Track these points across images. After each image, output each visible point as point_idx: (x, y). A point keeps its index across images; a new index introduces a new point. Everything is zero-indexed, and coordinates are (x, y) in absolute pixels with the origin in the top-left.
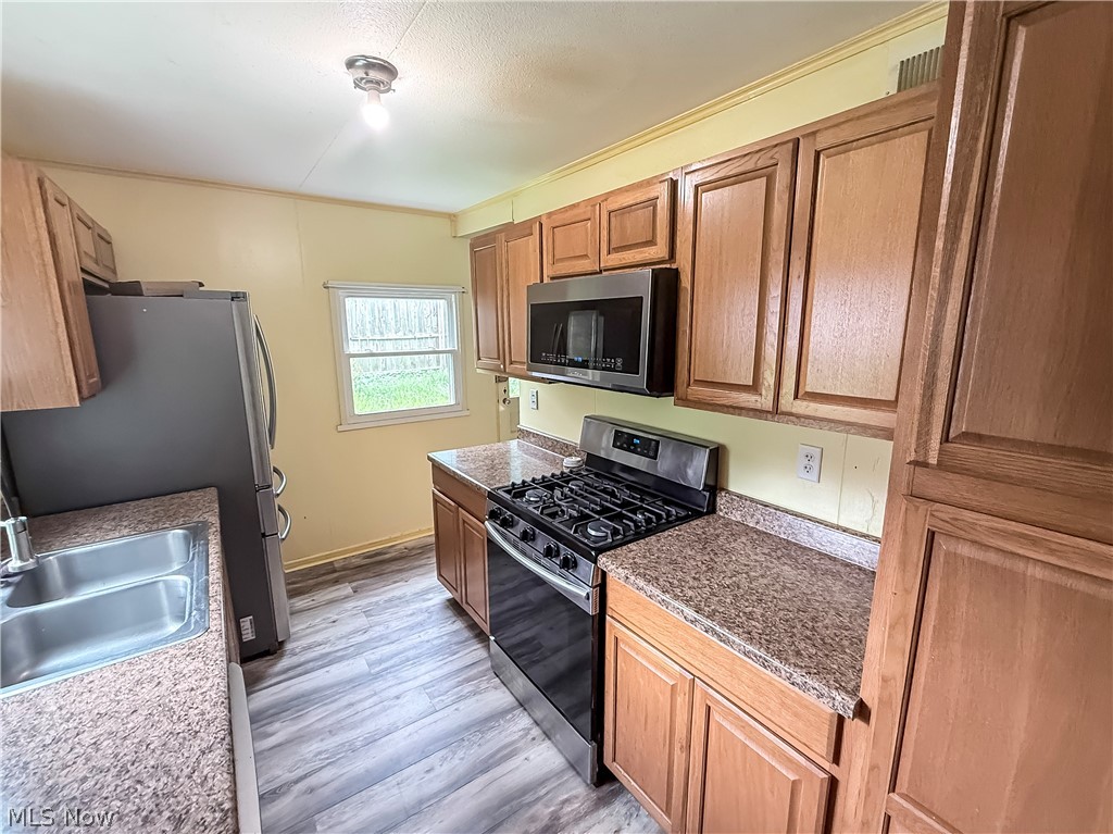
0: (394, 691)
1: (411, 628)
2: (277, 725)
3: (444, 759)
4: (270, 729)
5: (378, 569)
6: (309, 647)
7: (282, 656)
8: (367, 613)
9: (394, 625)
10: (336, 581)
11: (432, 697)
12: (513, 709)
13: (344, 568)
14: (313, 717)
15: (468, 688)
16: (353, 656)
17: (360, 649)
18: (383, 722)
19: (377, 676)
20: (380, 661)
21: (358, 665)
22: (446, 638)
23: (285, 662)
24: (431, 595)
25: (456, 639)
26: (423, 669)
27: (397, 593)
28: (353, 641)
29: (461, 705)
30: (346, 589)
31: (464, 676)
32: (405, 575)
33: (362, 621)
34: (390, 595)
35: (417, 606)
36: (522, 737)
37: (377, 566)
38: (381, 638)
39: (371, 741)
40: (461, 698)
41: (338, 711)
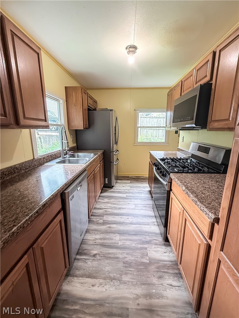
0: (129, 202)
1: (139, 193)
2: (106, 199)
3: (132, 218)
4: (104, 199)
5: (137, 180)
6: (117, 189)
7: (112, 189)
8: (131, 187)
9: (135, 191)
10: (128, 180)
11: (135, 206)
12: (153, 217)
13: (130, 178)
14: (112, 200)
15: (144, 208)
16: (124, 193)
17: (126, 193)
18: (124, 207)
19: (126, 199)
20: (129, 196)
21: (125, 195)
22: (145, 197)
23: (112, 190)
24: (146, 188)
25: (147, 198)
26: (137, 201)
27: (139, 185)
28: (125, 191)
29: (141, 211)
30: (129, 181)
31: (145, 205)
32: (143, 182)
33: (129, 188)
34: (137, 185)
35: (142, 189)
36: (152, 223)
37: (137, 179)
38: (131, 192)
39: (120, 209)
40: (142, 209)
41: (117, 201)
